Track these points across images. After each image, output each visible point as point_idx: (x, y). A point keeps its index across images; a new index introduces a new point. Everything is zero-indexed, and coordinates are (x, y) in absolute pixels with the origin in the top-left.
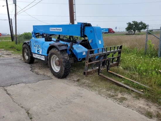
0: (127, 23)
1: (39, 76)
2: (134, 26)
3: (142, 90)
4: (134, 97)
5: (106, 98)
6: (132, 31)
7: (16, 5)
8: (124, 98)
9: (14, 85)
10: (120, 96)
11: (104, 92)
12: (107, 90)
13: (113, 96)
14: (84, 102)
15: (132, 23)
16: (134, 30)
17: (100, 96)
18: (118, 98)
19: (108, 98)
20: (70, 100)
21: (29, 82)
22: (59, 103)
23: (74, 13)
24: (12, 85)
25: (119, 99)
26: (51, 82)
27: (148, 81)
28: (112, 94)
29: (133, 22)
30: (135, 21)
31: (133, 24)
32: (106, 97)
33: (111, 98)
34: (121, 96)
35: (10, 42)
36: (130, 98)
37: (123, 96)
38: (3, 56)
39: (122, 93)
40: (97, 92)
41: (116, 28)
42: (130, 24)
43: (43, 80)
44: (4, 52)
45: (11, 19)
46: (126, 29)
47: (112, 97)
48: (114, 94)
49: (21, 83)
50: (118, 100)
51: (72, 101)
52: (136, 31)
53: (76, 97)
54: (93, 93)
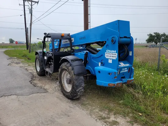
0: (148, 35)
1: (36, 88)
2: (156, 38)
3: (141, 114)
4: (128, 122)
5: (96, 120)
6: (154, 43)
7: (31, 15)
8: (116, 122)
9: (5, 96)
10: (112, 118)
11: (97, 112)
12: (99, 111)
13: (104, 118)
14: (69, 123)
15: (153, 34)
16: (155, 42)
17: (90, 116)
18: (110, 121)
19: (98, 120)
20: (55, 119)
21: (22, 95)
22: (41, 122)
23: (89, 23)
24: (3, 97)
25: (110, 123)
26: (44, 96)
27: (151, 103)
28: (104, 115)
29: (155, 33)
30: (157, 33)
31: (154, 36)
32: (96, 118)
33: (101, 121)
34: (114, 119)
35: (25, 50)
36: (124, 122)
37: (116, 120)
38: (12, 64)
39: (115, 116)
40: (88, 112)
41: (136, 39)
42: (151, 36)
43: (38, 93)
44: (15, 61)
45: (27, 28)
46: (146, 40)
47: (103, 120)
48: (106, 116)
49: (14, 95)
50: (108, 123)
51: (56, 121)
52: (158, 43)
53: (62, 116)
54: (84, 112)
